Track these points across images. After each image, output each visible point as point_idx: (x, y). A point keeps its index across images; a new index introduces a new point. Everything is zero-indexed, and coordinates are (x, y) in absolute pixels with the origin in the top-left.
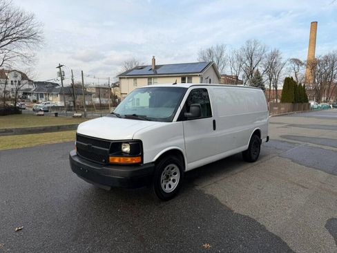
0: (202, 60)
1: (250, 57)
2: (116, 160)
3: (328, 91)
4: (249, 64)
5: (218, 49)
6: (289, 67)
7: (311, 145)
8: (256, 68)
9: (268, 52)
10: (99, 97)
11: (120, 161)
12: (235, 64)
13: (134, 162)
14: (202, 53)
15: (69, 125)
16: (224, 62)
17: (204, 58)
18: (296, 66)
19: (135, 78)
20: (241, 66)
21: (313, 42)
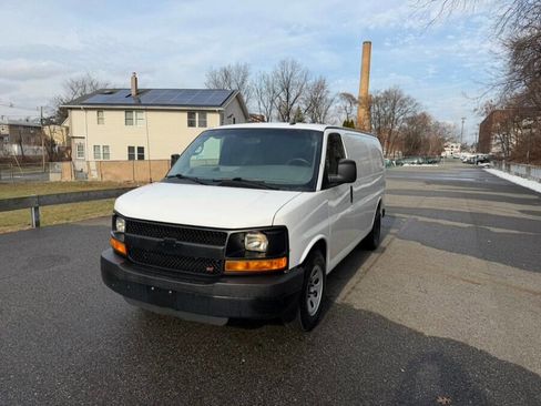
0: (212, 87)
1: (286, 88)
2: (240, 266)
4: (284, 99)
5: (239, 70)
6: (338, 105)
8: (295, 105)
9: (311, 82)
10: (19, 142)
11: (248, 266)
12: (265, 98)
13: (275, 268)
14: (213, 74)
15: (15, 199)
16: (247, 92)
17: (216, 83)
18: (349, 105)
20: (272, 101)
21: (366, 70)
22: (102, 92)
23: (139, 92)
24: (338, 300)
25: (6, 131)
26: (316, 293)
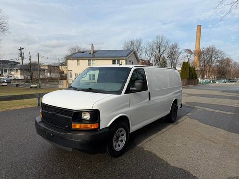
0: (126, 49)
1: (159, 48)
2: (78, 126)
3: (209, 72)
4: (157, 53)
5: (137, 41)
6: (184, 55)
7: (207, 109)
8: (162, 55)
9: (170, 45)
10: (50, 72)
11: (81, 126)
12: (149, 52)
13: (93, 128)
14: (126, 44)
16: (141, 50)
17: (127, 47)
18: (189, 55)
19: (78, 60)
20: (152, 54)
21: (199, 39)
22: (80, 52)
23: (94, 52)
24: (139, 145)
25: (46, 68)
26: (122, 141)
